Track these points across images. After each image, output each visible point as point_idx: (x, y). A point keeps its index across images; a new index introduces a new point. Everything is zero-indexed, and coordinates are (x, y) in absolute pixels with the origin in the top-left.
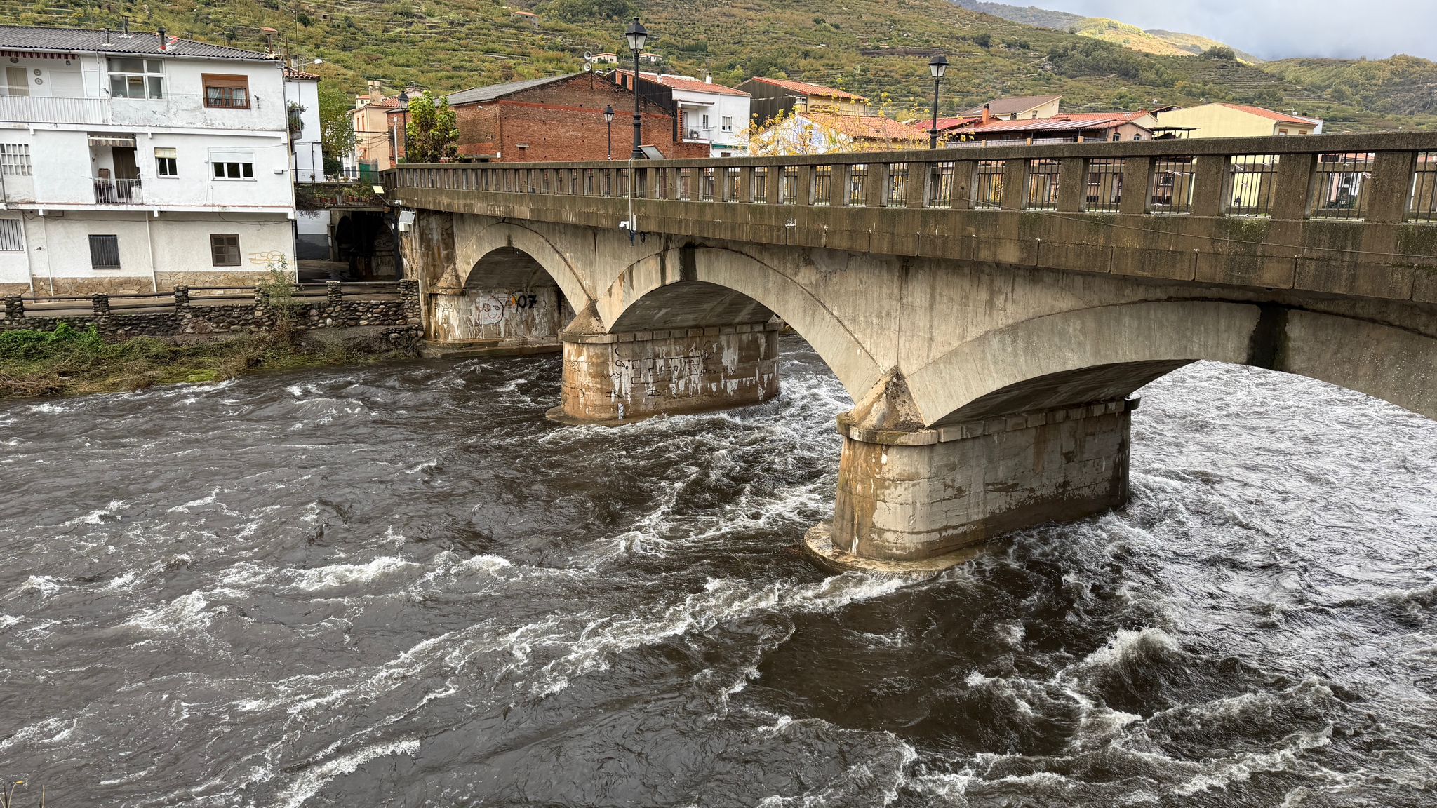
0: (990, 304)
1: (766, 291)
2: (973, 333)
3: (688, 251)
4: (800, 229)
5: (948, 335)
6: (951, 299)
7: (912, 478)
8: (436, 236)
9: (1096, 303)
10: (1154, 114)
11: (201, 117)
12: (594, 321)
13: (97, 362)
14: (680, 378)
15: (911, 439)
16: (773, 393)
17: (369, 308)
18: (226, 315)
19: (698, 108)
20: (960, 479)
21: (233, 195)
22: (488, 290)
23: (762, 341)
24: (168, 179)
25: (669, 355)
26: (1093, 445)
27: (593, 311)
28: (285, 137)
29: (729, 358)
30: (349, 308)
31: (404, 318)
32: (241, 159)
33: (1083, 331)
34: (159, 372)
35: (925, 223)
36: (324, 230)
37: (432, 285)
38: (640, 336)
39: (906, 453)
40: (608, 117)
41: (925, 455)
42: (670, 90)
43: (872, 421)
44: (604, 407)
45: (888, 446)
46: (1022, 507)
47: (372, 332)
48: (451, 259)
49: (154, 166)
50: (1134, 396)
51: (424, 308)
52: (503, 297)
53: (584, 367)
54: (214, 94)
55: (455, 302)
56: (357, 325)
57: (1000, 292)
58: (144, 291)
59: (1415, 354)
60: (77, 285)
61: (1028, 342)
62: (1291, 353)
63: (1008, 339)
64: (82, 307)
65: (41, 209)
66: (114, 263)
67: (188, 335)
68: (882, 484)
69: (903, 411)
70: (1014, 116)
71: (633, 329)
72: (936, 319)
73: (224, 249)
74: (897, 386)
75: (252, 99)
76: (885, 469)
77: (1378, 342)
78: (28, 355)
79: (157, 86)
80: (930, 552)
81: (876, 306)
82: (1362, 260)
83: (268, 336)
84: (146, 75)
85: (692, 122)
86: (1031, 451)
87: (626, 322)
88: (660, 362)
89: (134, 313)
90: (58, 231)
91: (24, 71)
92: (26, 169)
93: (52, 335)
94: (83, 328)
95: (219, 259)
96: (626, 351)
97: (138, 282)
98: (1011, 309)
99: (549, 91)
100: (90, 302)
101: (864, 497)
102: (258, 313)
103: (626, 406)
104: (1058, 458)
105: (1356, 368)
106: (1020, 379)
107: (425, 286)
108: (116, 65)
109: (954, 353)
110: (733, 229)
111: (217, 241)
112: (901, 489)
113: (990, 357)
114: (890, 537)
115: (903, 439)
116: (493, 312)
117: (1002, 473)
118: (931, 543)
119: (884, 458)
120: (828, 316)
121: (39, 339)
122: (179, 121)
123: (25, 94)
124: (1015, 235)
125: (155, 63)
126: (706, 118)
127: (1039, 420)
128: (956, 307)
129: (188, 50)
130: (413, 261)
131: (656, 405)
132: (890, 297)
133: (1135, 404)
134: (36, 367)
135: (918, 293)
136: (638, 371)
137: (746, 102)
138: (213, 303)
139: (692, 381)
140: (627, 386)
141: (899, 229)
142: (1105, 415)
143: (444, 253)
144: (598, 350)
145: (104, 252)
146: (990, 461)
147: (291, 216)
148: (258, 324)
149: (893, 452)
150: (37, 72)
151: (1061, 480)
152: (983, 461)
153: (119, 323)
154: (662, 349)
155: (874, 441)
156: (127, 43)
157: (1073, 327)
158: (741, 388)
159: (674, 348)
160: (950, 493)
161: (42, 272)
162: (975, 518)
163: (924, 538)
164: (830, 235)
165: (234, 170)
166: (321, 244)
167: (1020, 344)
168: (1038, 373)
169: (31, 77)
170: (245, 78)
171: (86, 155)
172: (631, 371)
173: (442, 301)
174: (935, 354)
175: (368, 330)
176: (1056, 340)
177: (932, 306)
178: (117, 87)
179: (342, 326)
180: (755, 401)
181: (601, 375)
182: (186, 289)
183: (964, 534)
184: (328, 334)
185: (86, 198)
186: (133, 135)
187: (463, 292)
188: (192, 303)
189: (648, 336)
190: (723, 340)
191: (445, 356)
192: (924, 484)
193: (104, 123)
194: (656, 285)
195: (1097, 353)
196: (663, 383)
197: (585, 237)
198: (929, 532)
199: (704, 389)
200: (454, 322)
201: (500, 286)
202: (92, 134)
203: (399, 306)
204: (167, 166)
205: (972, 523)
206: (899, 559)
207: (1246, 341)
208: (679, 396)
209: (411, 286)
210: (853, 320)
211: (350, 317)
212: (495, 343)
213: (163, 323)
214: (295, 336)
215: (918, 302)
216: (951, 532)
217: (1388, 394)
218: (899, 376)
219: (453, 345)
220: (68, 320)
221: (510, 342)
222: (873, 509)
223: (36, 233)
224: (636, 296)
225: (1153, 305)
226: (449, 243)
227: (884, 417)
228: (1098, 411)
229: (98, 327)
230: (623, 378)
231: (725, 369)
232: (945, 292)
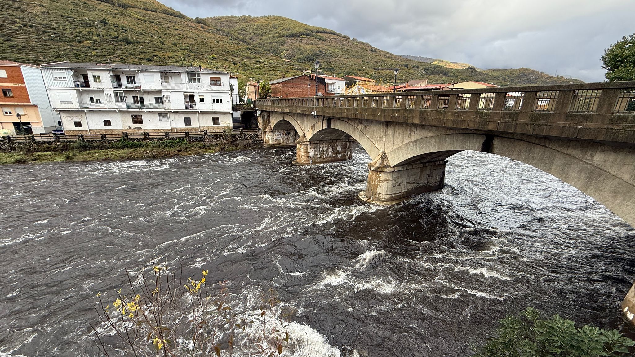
0: (410, 135)
1: (350, 131)
2: (405, 142)
3: (329, 121)
4: (359, 114)
5: (398, 142)
6: (399, 133)
7: (388, 180)
8: (266, 117)
9: (439, 134)
10: (453, 85)
11: (210, 88)
12: (304, 138)
13: (186, 148)
14: (326, 153)
15: (387, 170)
16: (350, 158)
17: (250, 135)
18: (216, 137)
19: (331, 84)
20: (400, 181)
21: (217, 107)
22: (278, 131)
23: (348, 144)
24: (202, 104)
25: (324, 147)
26: (435, 172)
27: (304, 136)
28: (230, 92)
29: (339, 148)
30: (245, 135)
31: (258, 138)
32: (219, 98)
33: (435, 142)
34: (201, 151)
35: (393, 113)
36: (239, 116)
37: (265, 129)
38: (316, 142)
39: (386, 174)
40: (309, 86)
41: (391, 174)
42: (324, 79)
43: (377, 165)
44: (307, 160)
45: (381, 172)
46: (416, 188)
47: (250, 141)
48: (269, 123)
49: (199, 100)
50: (447, 159)
51: (263, 135)
52: (282, 132)
53: (302, 150)
54: (213, 82)
55: (270, 134)
56: (247, 139)
57: (413, 131)
58: (197, 131)
59: (531, 149)
60: (181, 129)
61: (420, 145)
62: (494, 148)
63: (415, 144)
64: (183, 135)
65: (173, 111)
66: (190, 124)
67: (207, 142)
68: (379, 182)
69: (385, 162)
70: (415, 85)
71: (314, 140)
72: (395, 138)
73: (216, 121)
74: (384, 156)
75: (222, 83)
76: (380, 178)
77: (520, 145)
78: (170, 146)
79: (199, 79)
80: (391, 200)
81: (379, 135)
82: (518, 123)
83: (226, 142)
84: (196, 77)
85: (330, 87)
86: (419, 173)
87: (313, 139)
88: (321, 149)
89: (195, 136)
90: (177, 116)
91: (168, 77)
92: (169, 101)
93: (176, 142)
94: (183, 140)
95: (214, 123)
96: (313, 146)
97: (195, 129)
98: (416, 136)
99: (294, 80)
100: (184, 134)
101: (374, 185)
102: (224, 136)
103: (312, 160)
104: (426, 176)
105: (513, 153)
106: (417, 154)
107: (263, 130)
108: (189, 75)
109: (400, 147)
110: (341, 114)
111: (214, 118)
112: (384, 183)
113: (409, 149)
114: (381, 195)
115: (385, 170)
116: (279, 136)
117: (411, 179)
118: (392, 197)
119: (380, 175)
120: (366, 137)
121: (173, 142)
122: (205, 89)
123: (169, 82)
124: (418, 115)
125: (199, 74)
126: (334, 86)
127: (422, 165)
128: (401, 135)
129: (206, 71)
130: (260, 123)
131: (320, 160)
132: (383, 132)
133: (447, 161)
134: (172, 149)
135: (391, 131)
136: (316, 151)
137: (345, 82)
138: (213, 134)
139: (329, 154)
140: (313, 155)
141: (386, 114)
142: (439, 164)
143: (268, 121)
144: (306, 146)
145: (188, 121)
146: (408, 176)
147: (231, 112)
148: (224, 139)
149: (382, 173)
150: (171, 77)
151: (426, 181)
152: (406, 176)
153: (191, 139)
154: (322, 146)
155: (377, 170)
156: (192, 70)
157: (433, 141)
158: (342, 156)
159: (325, 145)
160: (397, 184)
161: (173, 126)
162: (403, 191)
163: (390, 196)
164: (367, 115)
165: (217, 101)
166: (238, 119)
167: (418, 145)
168: (422, 153)
169: (170, 78)
170: (220, 78)
171: (183, 97)
172: (314, 151)
173: (267, 133)
174: (395, 148)
175: (249, 141)
176: (428, 144)
177: (394, 135)
178: (190, 80)
179: (243, 140)
180: (346, 160)
181: (306, 152)
182: (207, 130)
183: (401, 195)
184: (240, 142)
185: (183, 108)
186: (194, 92)
187: (272, 131)
188: (208, 134)
189: (318, 142)
190: (338, 143)
191: (268, 147)
192: (390, 182)
193: (187, 89)
194: (321, 129)
195: (439, 148)
196: (322, 155)
197: (303, 117)
198: (392, 194)
199: (332, 156)
200: (270, 139)
201: (281, 129)
202: (184, 92)
203: (257, 135)
204: (202, 100)
205: (403, 192)
206: (383, 201)
207: (481, 145)
208: (326, 158)
209: (260, 130)
210: (373, 138)
211: (245, 137)
212: (280, 144)
213: (201, 139)
214: (232, 142)
215: (390, 134)
216: (397, 194)
217: (522, 160)
218: (385, 153)
219: (270, 145)
220: (179, 138)
221: (283, 144)
222: (377, 188)
223: (172, 117)
224: (316, 132)
225: (455, 135)
226: (269, 119)
227: (380, 164)
228: (437, 163)
229: (186, 140)
230: (312, 153)
231: (338, 151)
232: (398, 131)
